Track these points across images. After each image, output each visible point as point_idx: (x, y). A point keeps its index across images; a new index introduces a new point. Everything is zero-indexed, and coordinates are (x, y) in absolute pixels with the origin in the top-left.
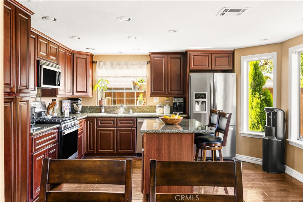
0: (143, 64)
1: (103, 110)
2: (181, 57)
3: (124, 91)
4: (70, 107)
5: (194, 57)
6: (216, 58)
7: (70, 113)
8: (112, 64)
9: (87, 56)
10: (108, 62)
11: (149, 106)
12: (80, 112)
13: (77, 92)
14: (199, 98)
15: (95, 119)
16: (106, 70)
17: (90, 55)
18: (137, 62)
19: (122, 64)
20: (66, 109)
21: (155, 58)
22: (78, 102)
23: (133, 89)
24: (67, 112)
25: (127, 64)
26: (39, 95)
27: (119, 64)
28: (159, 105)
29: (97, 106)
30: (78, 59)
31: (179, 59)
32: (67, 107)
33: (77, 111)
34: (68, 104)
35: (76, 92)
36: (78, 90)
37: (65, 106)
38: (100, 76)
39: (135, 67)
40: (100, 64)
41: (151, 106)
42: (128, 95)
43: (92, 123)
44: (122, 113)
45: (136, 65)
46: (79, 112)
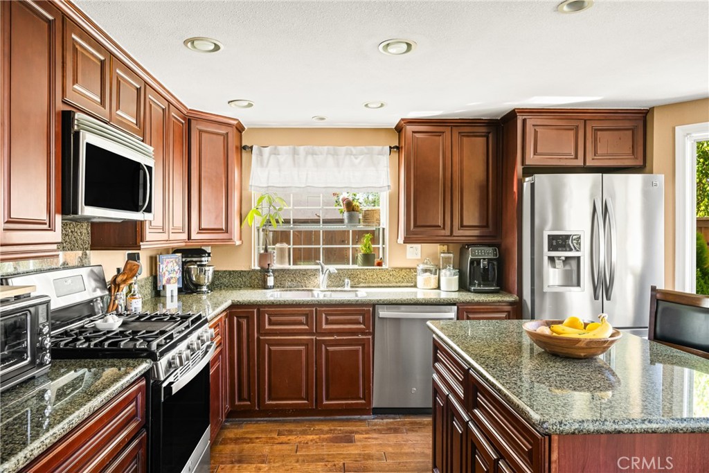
0: (379, 154)
1: (271, 281)
2: (489, 133)
3: (321, 227)
4: (179, 275)
5: (535, 130)
6: (599, 133)
7: (180, 290)
8: (295, 153)
9: (229, 130)
10: (284, 147)
11: (396, 268)
12: (208, 287)
13: (201, 230)
14: (560, 249)
15: (255, 310)
16: (280, 171)
17: (236, 128)
18: (363, 147)
19: (321, 154)
20: (169, 281)
21: (417, 135)
22: (203, 259)
23: (346, 221)
24: (172, 288)
25: (335, 154)
26: (80, 242)
27: (313, 154)
28: (426, 266)
29: (254, 270)
30: (204, 135)
31: (485, 138)
32: (172, 275)
33: (201, 286)
34: (175, 264)
35: (197, 230)
36: (203, 226)
37: (167, 273)
38: (263, 187)
39: (357, 161)
40: (261, 154)
41: (401, 269)
42: (330, 237)
43: (244, 322)
44: (322, 289)
45: (362, 157)
46: (204, 289)
